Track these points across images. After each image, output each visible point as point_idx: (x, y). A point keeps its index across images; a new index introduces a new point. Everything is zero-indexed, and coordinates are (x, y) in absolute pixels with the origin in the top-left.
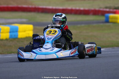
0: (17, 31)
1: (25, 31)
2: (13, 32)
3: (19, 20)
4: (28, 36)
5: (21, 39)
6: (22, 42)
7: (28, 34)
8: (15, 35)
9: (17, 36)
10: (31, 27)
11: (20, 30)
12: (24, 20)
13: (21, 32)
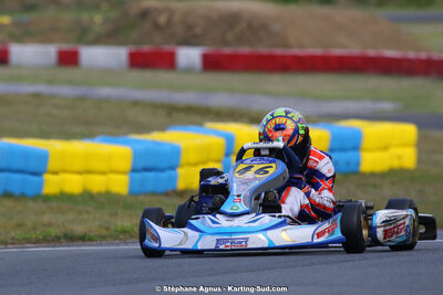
0: (356, 148)
1: (386, 148)
2: (342, 149)
3: (368, 106)
4: (396, 164)
5: (373, 175)
6: (374, 186)
7: (399, 158)
8: (348, 163)
9: (358, 164)
10: (409, 131)
11: (367, 142)
12: (388, 106)
13: (372, 150)
